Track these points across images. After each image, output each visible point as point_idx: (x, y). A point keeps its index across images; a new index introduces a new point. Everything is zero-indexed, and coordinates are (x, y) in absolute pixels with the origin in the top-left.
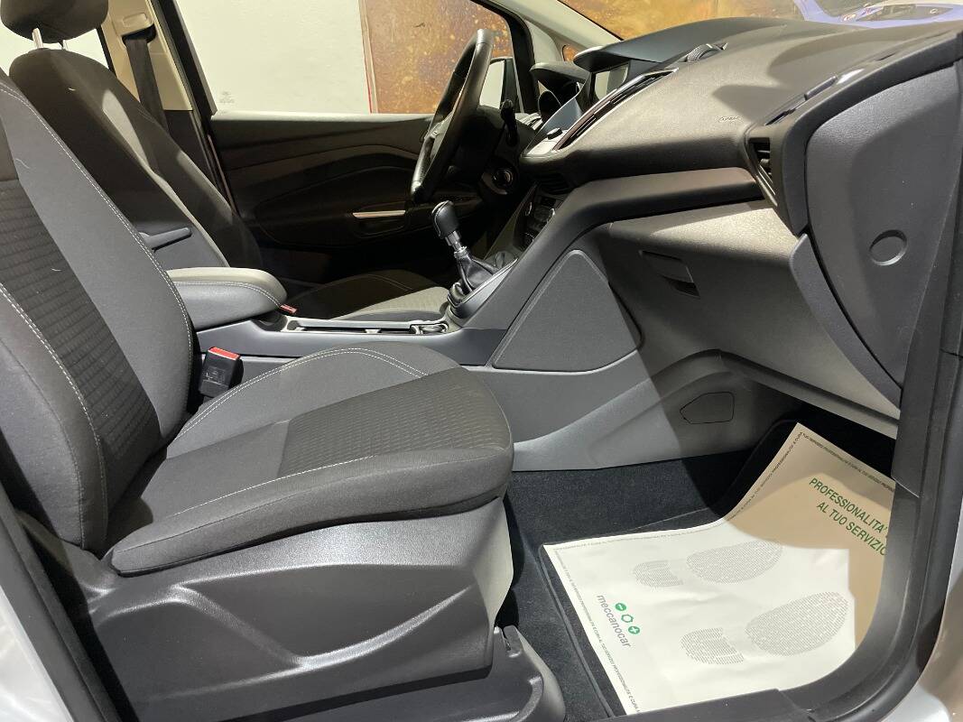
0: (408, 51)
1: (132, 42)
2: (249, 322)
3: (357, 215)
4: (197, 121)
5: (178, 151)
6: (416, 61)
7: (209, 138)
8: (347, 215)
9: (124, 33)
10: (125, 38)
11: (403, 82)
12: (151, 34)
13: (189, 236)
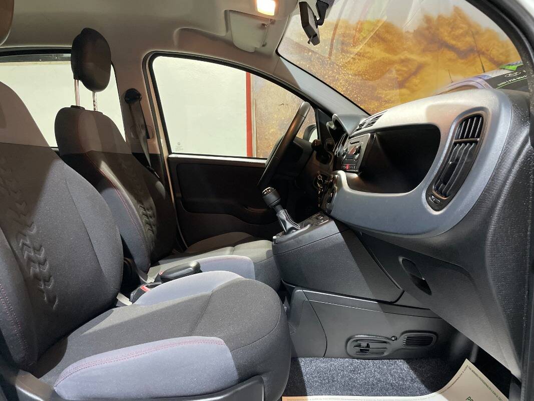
0: (274, 117)
6: (278, 122)
11: (270, 132)
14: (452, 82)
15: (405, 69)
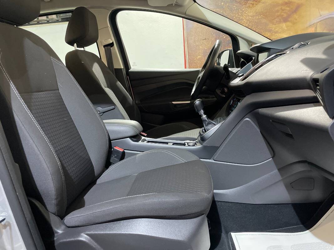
0: (200, 48)
1: (106, 47)
2: (128, 139)
3: (174, 103)
4: (124, 72)
5: (117, 81)
6: (202, 51)
7: (128, 77)
8: (170, 103)
9: (104, 45)
10: (104, 46)
11: (198, 58)
12: (112, 45)
13: (114, 109)
14: (321, 16)
15: (288, 9)
